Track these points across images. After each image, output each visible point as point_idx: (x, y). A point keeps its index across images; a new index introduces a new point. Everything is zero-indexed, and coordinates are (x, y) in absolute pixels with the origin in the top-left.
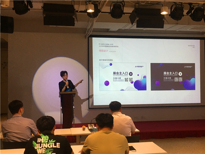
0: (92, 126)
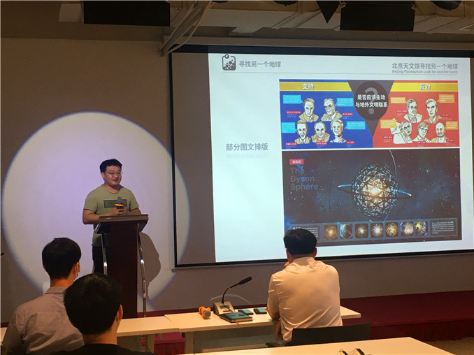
0: (227, 307)
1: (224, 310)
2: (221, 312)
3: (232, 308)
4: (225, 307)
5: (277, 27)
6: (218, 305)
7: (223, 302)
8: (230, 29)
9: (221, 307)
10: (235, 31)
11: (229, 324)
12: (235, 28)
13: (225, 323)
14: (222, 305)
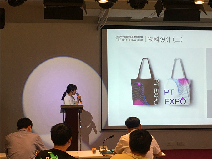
0: (105, 148)
1: (103, 150)
2: (102, 150)
3: (107, 149)
4: (104, 148)
5: (151, 17)
6: (101, 147)
7: (103, 146)
8: (130, 18)
9: (102, 148)
10: (131, 19)
11: (103, 156)
12: (131, 18)
13: (101, 156)
14: (103, 147)
